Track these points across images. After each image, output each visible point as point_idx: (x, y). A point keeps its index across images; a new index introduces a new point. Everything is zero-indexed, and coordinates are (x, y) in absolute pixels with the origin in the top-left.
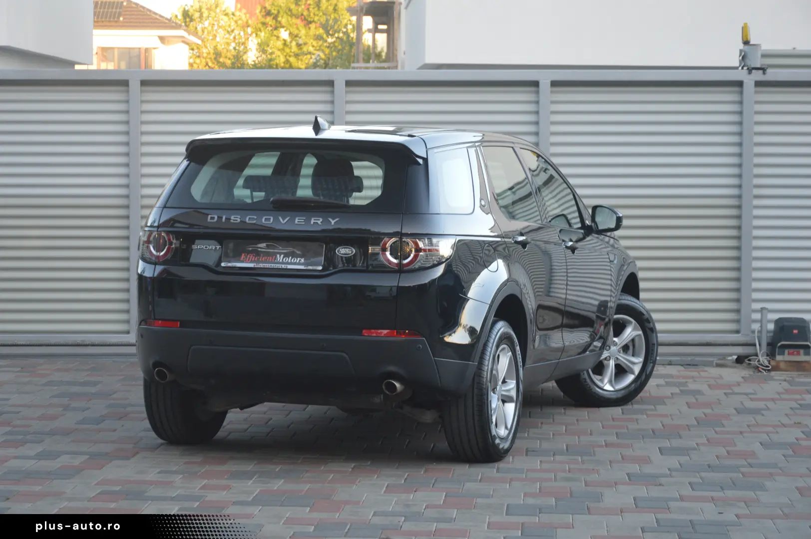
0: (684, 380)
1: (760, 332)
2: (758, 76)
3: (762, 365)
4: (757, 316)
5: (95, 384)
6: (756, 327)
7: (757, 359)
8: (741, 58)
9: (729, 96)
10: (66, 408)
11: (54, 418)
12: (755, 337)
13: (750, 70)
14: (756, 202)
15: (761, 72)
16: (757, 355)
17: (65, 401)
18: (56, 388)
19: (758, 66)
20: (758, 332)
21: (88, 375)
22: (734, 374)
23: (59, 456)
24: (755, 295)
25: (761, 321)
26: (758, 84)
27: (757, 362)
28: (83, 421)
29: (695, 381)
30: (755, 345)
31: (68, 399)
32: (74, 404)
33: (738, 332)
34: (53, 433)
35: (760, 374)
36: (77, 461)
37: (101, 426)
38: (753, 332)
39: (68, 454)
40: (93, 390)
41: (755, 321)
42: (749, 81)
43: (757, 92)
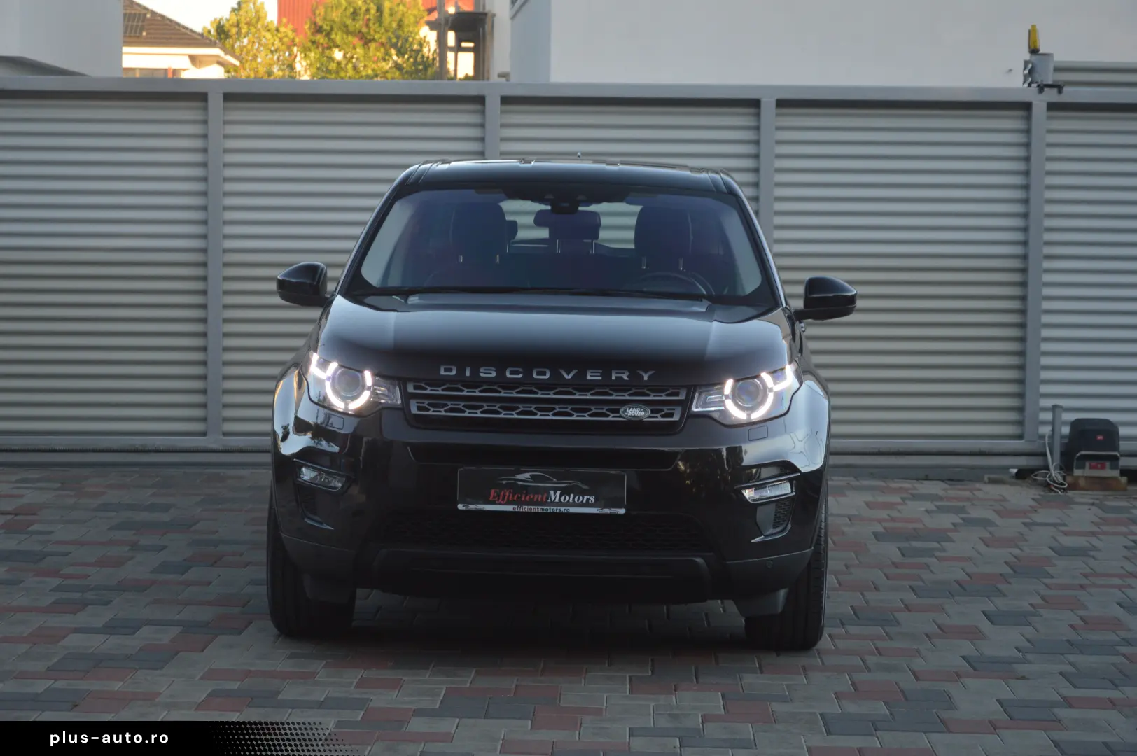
0: (960, 504)
1: (1052, 437)
2: (1051, 95)
3: (1054, 482)
4: (1048, 416)
6: (1046, 430)
7: (1048, 474)
8: (1027, 72)
9: (1011, 122)
10: (134, 546)
11: (119, 563)
12: (1044, 443)
13: (1041, 88)
14: (1047, 264)
15: (1055, 90)
16: (1047, 468)
17: (131, 535)
18: (113, 514)
19: (1050, 82)
20: (1049, 437)
21: (154, 495)
22: (1021, 496)
23: (139, 629)
24: (1044, 389)
25: (1053, 423)
26: (1052, 107)
27: (1049, 477)
28: (165, 567)
29: (973, 505)
30: (1045, 455)
31: (134, 532)
32: (144, 540)
33: (1020, 437)
34: (123, 587)
35: (1053, 494)
36: (166, 637)
37: (190, 575)
38: (1042, 437)
39: (150, 624)
40: (165, 517)
41: (1044, 423)
42: (1040, 102)
43: (1049, 118)
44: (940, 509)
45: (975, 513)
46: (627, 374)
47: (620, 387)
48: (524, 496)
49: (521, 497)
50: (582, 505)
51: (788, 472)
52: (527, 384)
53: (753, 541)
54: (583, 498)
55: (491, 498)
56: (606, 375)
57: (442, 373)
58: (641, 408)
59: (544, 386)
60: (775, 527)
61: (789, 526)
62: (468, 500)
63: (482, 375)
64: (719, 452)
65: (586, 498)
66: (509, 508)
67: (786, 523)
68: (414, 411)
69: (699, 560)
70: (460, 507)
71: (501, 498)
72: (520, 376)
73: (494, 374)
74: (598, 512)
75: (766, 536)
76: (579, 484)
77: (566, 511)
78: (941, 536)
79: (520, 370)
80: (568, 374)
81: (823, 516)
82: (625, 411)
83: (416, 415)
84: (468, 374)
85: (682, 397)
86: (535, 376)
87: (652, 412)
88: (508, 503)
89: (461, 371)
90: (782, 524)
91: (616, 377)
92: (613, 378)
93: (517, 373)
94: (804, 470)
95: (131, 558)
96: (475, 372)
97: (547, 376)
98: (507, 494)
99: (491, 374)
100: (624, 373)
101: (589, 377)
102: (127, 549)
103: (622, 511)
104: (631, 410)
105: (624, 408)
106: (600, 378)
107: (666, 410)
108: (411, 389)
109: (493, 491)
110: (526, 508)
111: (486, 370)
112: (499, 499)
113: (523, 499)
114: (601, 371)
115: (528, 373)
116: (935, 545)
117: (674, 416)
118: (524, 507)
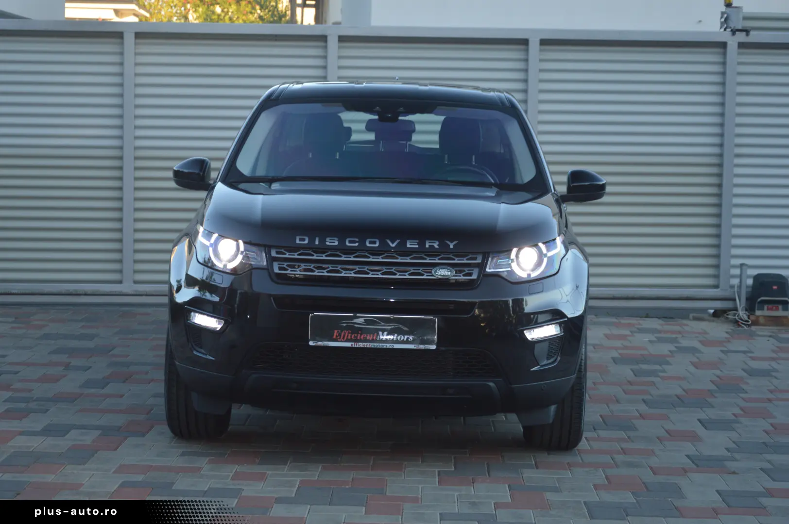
0: (674, 336)
1: (740, 287)
2: (741, 37)
3: (742, 319)
4: (737, 272)
5: (91, 337)
6: (735, 282)
7: (736, 314)
8: (723, 20)
9: (713, 56)
10: (67, 366)
11: (56, 380)
12: (734, 292)
13: (734, 32)
14: (737, 161)
15: (744, 33)
16: (736, 310)
17: (64, 358)
18: (53, 342)
19: (740, 27)
20: (738, 287)
21: (83, 327)
22: (718, 330)
23: (68, 432)
24: (734, 251)
25: (740, 276)
26: (742, 45)
27: (737, 316)
28: (88, 384)
29: (683, 336)
30: (734, 300)
31: (67, 356)
32: (75, 362)
33: (716, 287)
34: (58, 399)
35: (740, 328)
36: (89, 438)
37: (108, 390)
38: (732, 287)
39: (77, 429)
40: (90, 344)
41: (734, 276)
42: (733, 42)
43: (739, 54)
44: (660, 340)
45: (685, 343)
46: (437, 243)
47: (432, 253)
48: (359, 335)
49: (357, 337)
50: (403, 342)
51: (558, 317)
52: (363, 250)
53: (531, 370)
54: (404, 337)
55: (334, 337)
56: (422, 244)
57: (298, 242)
58: (448, 269)
59: (374, 252)
60: (548, 359)
61: (559, 358)
62: (317, 338)
63: (328, 243)
64: (507, 302)
65: (406, 337)
66: (348, 344)
67: (556, 357)
68: (277, 270)
69: (491, 384)
70: (311, 343)
71: (342, 337)
72: (357, 244)
73: (336, 243)
74: (415, 348)
75: (542, 366)
76: (401, 326)
77: (391, 347)
78: (662, 360)
79: (357, 240)
80: (393, 243)
81: (583, 350)
82: (436, 272)
83: (277, 274)
84: (317, 243)
85: (479, 261)
86: (368, 245)
87: (456, 271)
88: (348, 341)
89: (312, 241)
90: (553, 357)
91: (429, 246)
92: (427, 246)
93: (354, 242)
94: (569, 316)
95: (65, 376)
96: (322, 241)
97: (377, 245)
98: (346, 334)
99: (334, 243)
100: (435, 243)
101: (408, 246)
102: (61, 368)
103: (434, 347)
104: (441, 270)
105: (435, 269)
106: (417, 246)
107: (466, 270)
108: (274, 254)
109: (336, 331)
110: (361, 345)
111: (330, 240)
112: (340, 338)
113: (358, 338)
114: (418, 241)
115: (362, 242)
116: (658, 367)
117: (473, 275)
118: (360, 344)
